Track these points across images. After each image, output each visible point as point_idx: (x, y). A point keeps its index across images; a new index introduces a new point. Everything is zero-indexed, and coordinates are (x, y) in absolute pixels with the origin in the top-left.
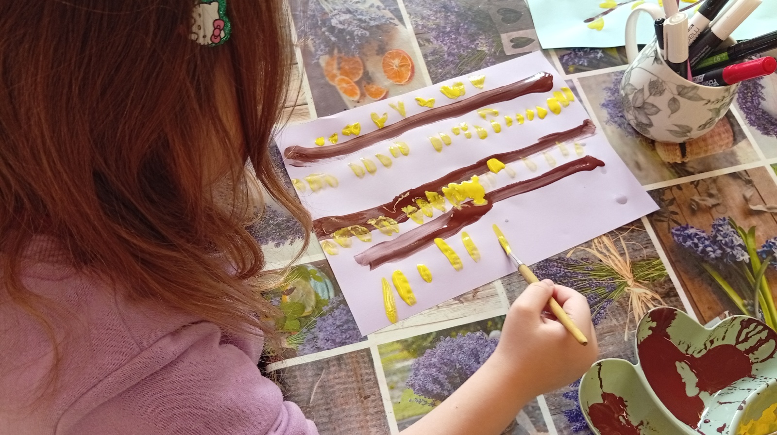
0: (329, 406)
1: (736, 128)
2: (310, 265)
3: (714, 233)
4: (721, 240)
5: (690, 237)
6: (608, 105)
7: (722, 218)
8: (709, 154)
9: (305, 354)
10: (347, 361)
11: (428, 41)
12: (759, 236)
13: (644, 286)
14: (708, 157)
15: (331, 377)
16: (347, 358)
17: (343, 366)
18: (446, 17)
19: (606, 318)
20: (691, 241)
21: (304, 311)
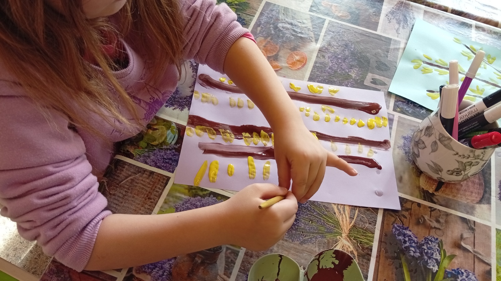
0: (128, 191)
1: (487, 195)
2: (174, 124)
3: (423, 242)
4: (425, 249)
5: (404, 235)
6: (407, 139)
7: (435, 238)
8: (455, 199)
9: (138, 161)
10: (154, 176)
11: (324, 57)
12: (455, 263)
13: (352, 242)
14: (453, 200)
15: (141, 178)
16: (156, 175)
17: (151, 177)
18: (343, 51)
19: (313, 244)
20: (403, 238)
21: (154, 142)
